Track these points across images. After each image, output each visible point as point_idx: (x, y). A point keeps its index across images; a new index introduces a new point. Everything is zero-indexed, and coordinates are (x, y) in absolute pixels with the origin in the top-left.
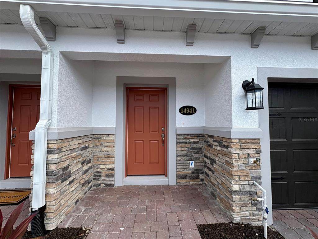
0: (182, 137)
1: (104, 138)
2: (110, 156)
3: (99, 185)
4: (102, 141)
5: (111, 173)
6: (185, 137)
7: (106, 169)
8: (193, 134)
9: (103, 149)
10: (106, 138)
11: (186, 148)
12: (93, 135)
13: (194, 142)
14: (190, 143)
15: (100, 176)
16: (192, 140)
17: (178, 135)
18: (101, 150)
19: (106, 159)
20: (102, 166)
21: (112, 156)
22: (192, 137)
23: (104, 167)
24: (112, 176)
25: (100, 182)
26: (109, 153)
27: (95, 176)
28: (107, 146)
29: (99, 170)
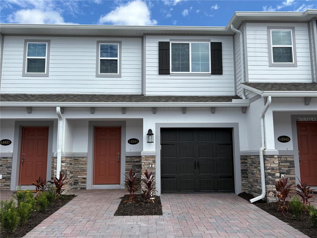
0: (129, 158)
1: (81, 159)
2: (84, 171)
3: (77, 188)
4: (79, 161)
5: (84, 180)
6: (131, 158)
7: (81, 179)
8: (136, 156)
9: (80, 166)
10: (82, 159)
11: (131, 165)
12: (74, 157)
13: (136, 161)
14: (134, 162)
15: (78, 183)
16: (135, 160)
17: (127, 157)
18: (79, 166)
19: (81, 172)
20: (79, 177)
21: (85, 170)
22: (135, 158)
23: (80, 177)
24: (85, 182)
25: (77, 186)
26: (83, 169)
27: (75, 183)
28: (82, 164)
29: (77, 179)
